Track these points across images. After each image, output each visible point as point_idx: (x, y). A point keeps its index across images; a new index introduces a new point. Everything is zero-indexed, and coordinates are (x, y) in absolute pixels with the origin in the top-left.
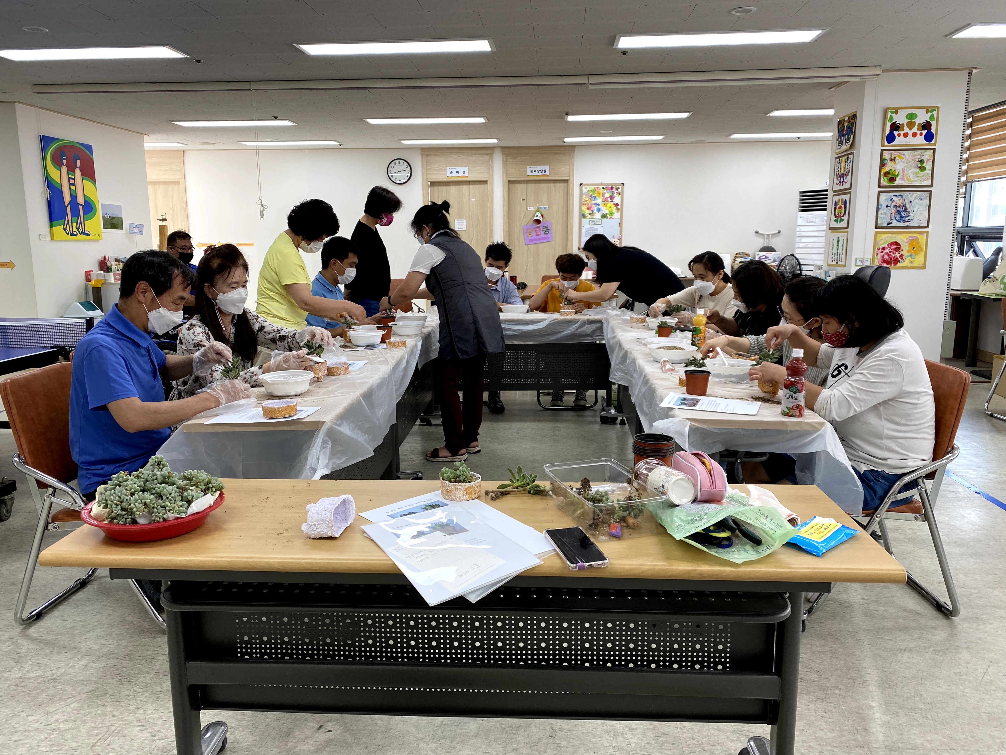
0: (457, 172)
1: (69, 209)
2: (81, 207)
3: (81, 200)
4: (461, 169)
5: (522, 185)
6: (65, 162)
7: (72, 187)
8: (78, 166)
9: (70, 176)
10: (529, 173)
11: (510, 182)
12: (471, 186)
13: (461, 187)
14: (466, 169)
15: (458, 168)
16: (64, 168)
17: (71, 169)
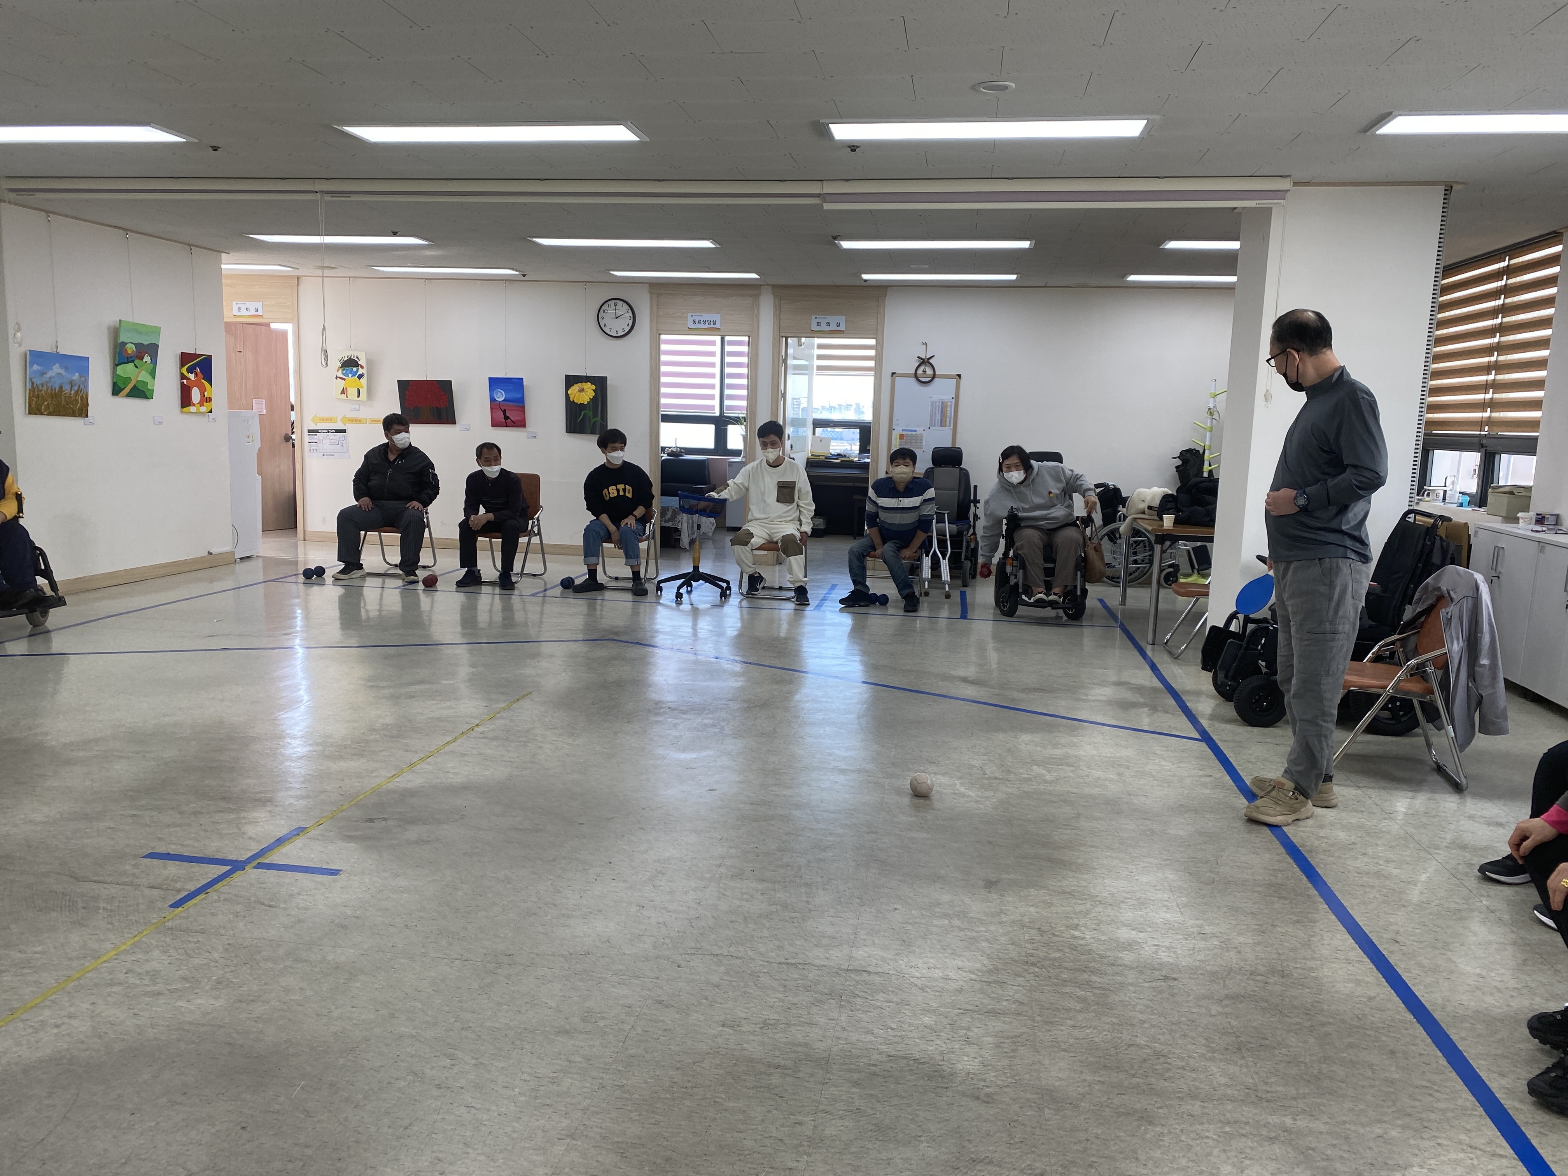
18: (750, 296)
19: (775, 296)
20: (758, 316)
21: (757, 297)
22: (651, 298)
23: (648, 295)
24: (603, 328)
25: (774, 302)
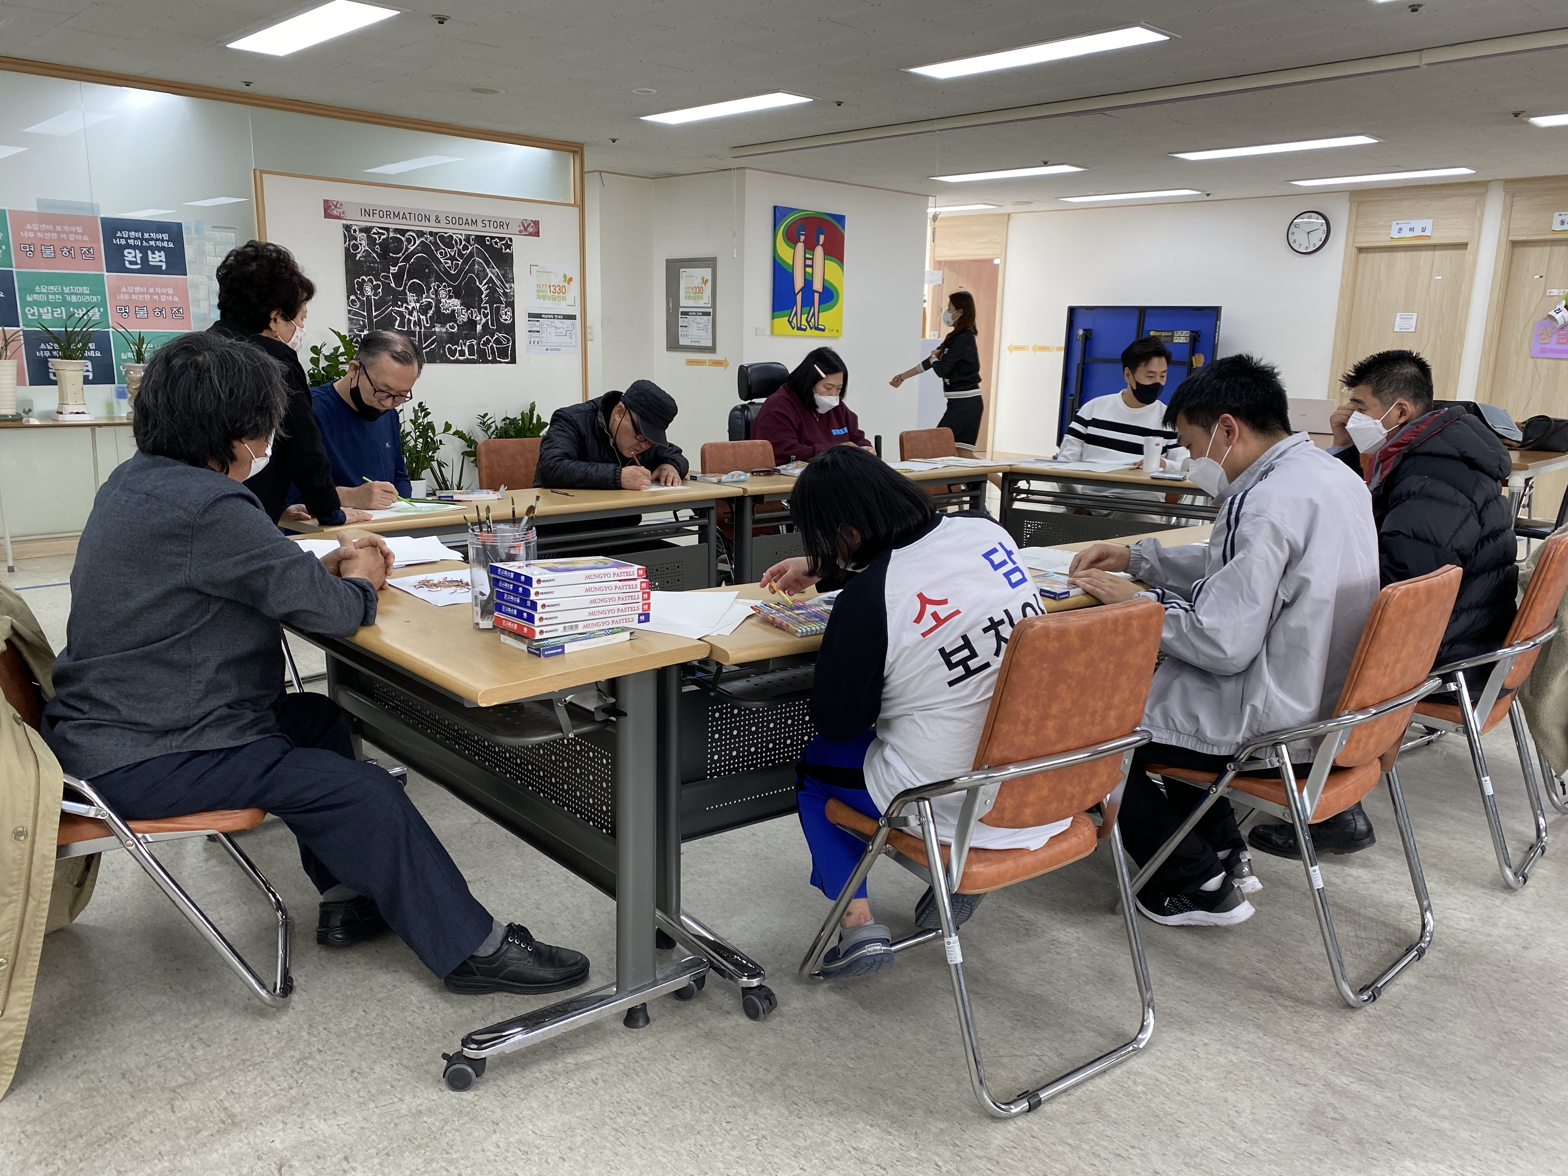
0: (1412, 230)
1: (799, 298)
2: (817, 296)
3: (818, 286)
4: (1418, 224)
5: (1541, 249)
6: (802, 238)
7: (809, 270)
8: (821, 243)
9: (807, 256)
10: (1557, 226)
11: (1515, 244)
12: (1438, 253)
13: (1419, 253)
14: (1428, 223)
15: (1414, 223)
16: (800, 246)
17: (810, 246)
18: (1474, 195)
19: (1506, 192)
20: (1481, 219)
21: (1482, 197)
22: (1351, 208)
23: (1348, 205)
24: (1293, 245)
25: (1505, 201)
